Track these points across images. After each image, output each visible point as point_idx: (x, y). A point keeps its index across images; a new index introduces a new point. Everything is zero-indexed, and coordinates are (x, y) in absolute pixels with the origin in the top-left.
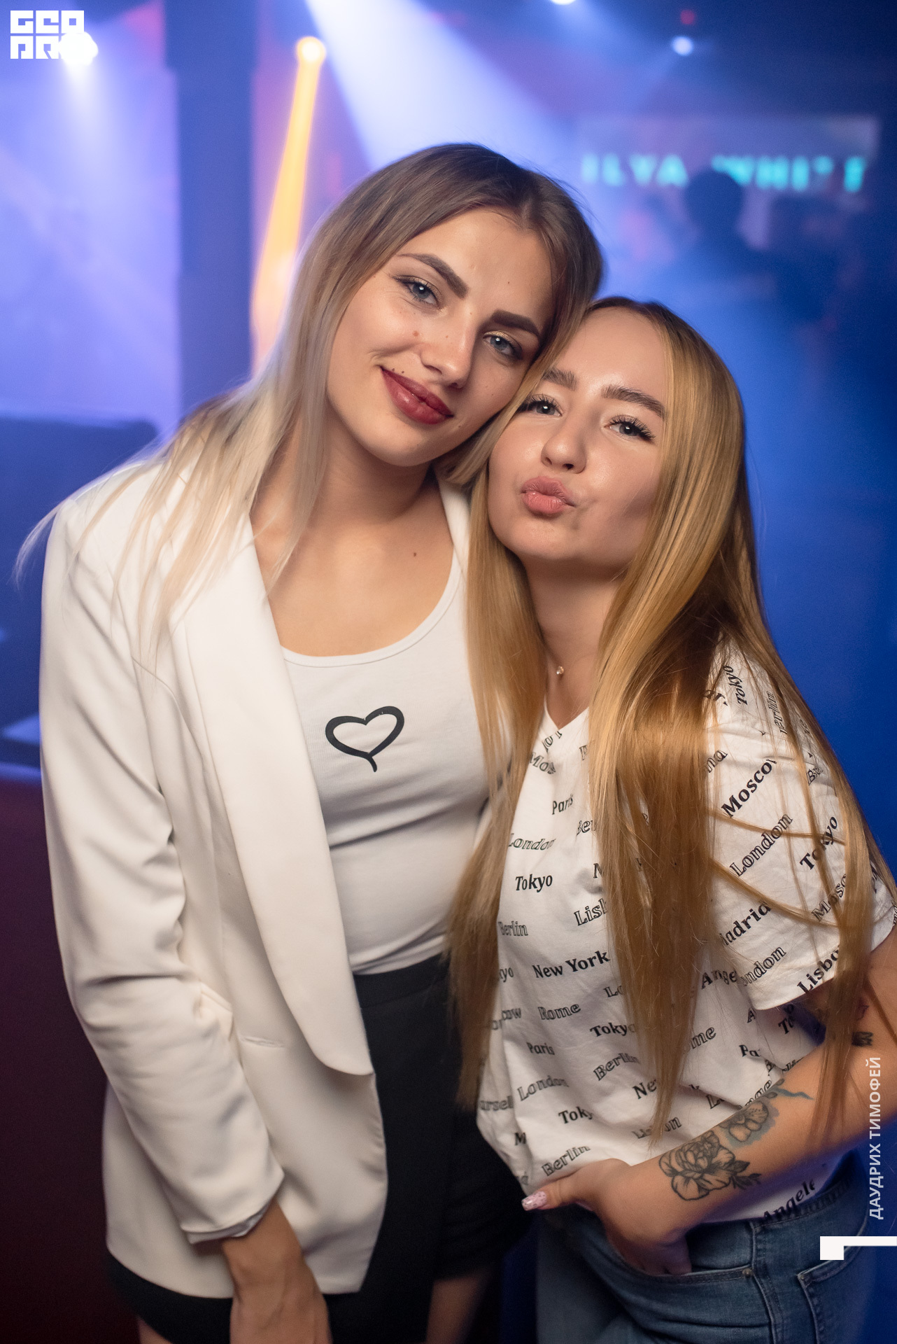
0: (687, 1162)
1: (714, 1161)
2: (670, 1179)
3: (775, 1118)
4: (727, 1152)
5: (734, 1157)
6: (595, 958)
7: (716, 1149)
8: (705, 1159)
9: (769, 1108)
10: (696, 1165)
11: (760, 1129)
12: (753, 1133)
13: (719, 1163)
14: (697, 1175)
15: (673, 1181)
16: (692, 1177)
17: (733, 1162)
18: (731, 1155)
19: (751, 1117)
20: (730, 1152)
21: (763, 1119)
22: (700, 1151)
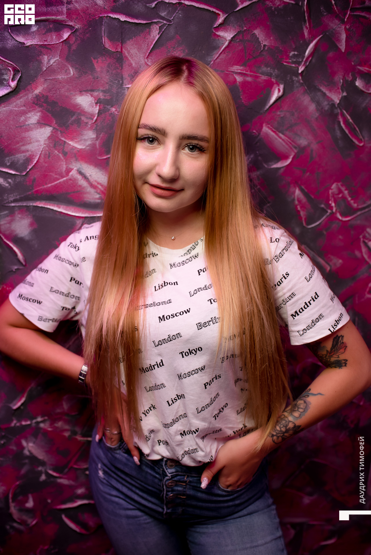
0: (277, 430)
1: (288, 428)
2: (272, 438)
3: (310, 406)
4: (292, 423)
5: (295, 425)
7: (288, 423)
8: (284, 427)
9: (307, 402)
10: (281, 431)
11: (304, 411)
12: (302, 413)
13: (289, 428)
14: (282, 435)
15: (273, 439)
16: (280, 436)
17: (295, 426)
18: (294, 424)
19: (300, 407)
20: (293, 423)
21: (305, 407)
22: (281, 425)
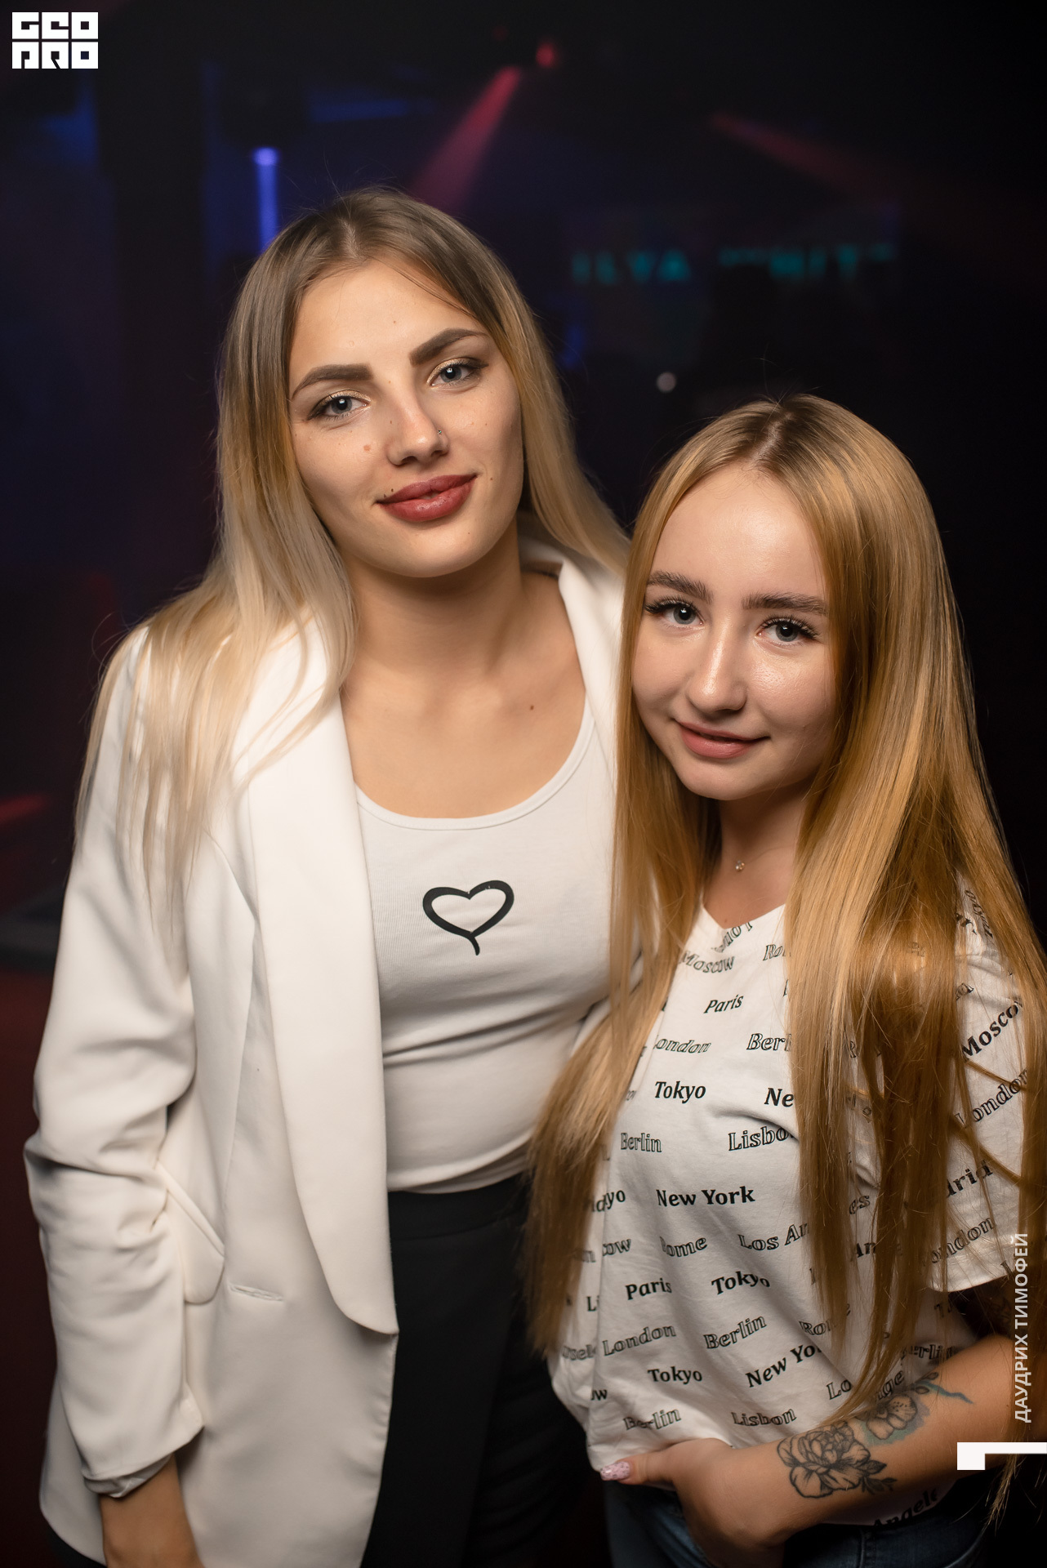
0: (812, 1453)
1: (845, 1456)
2: (790, 1469)
3: (925, 1418)
4: (862, 1448)
5: (869, 1456)
6: (738, 1193)
7: (848, 1443)
8: (835, 1453)
9: (919, 1405)
10: (823, 1458)
11: (904, 1428)
12: (896, 1431)
13: (850, 1459)
14: (822, 1470)
15: (791, 1473)
16: (816, 1471)
17: (867, 1460)
18: (866, 1453)
19: (896, 1413)
20: (866, 1450)
21: (909, 1418)
22: (828, 1443)
